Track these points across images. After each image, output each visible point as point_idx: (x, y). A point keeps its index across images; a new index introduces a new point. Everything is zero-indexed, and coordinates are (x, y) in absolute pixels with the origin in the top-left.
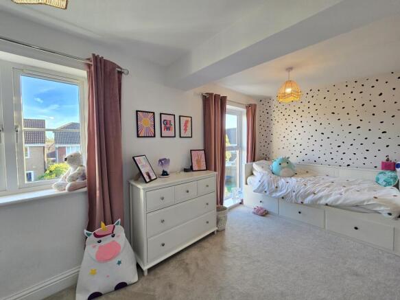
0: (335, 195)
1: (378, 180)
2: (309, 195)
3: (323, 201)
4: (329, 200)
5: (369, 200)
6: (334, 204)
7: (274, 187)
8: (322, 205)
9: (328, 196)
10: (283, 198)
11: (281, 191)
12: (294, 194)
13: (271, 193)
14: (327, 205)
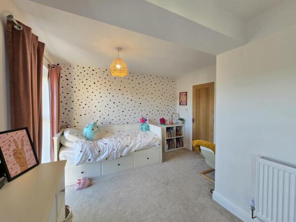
0: (139, 143)
1: (142, 129)
2: (124, 148)
3: (133, 150)
4: (136, 148)
5: (152, 141)
6: (139, 149)
7: (97, 152)
8: (134, 152)
9: (135, 145)
10: (106, 159)
11: (103, 153)
12: (115, 151)
13: (95, 159)
14: (135, 151)
